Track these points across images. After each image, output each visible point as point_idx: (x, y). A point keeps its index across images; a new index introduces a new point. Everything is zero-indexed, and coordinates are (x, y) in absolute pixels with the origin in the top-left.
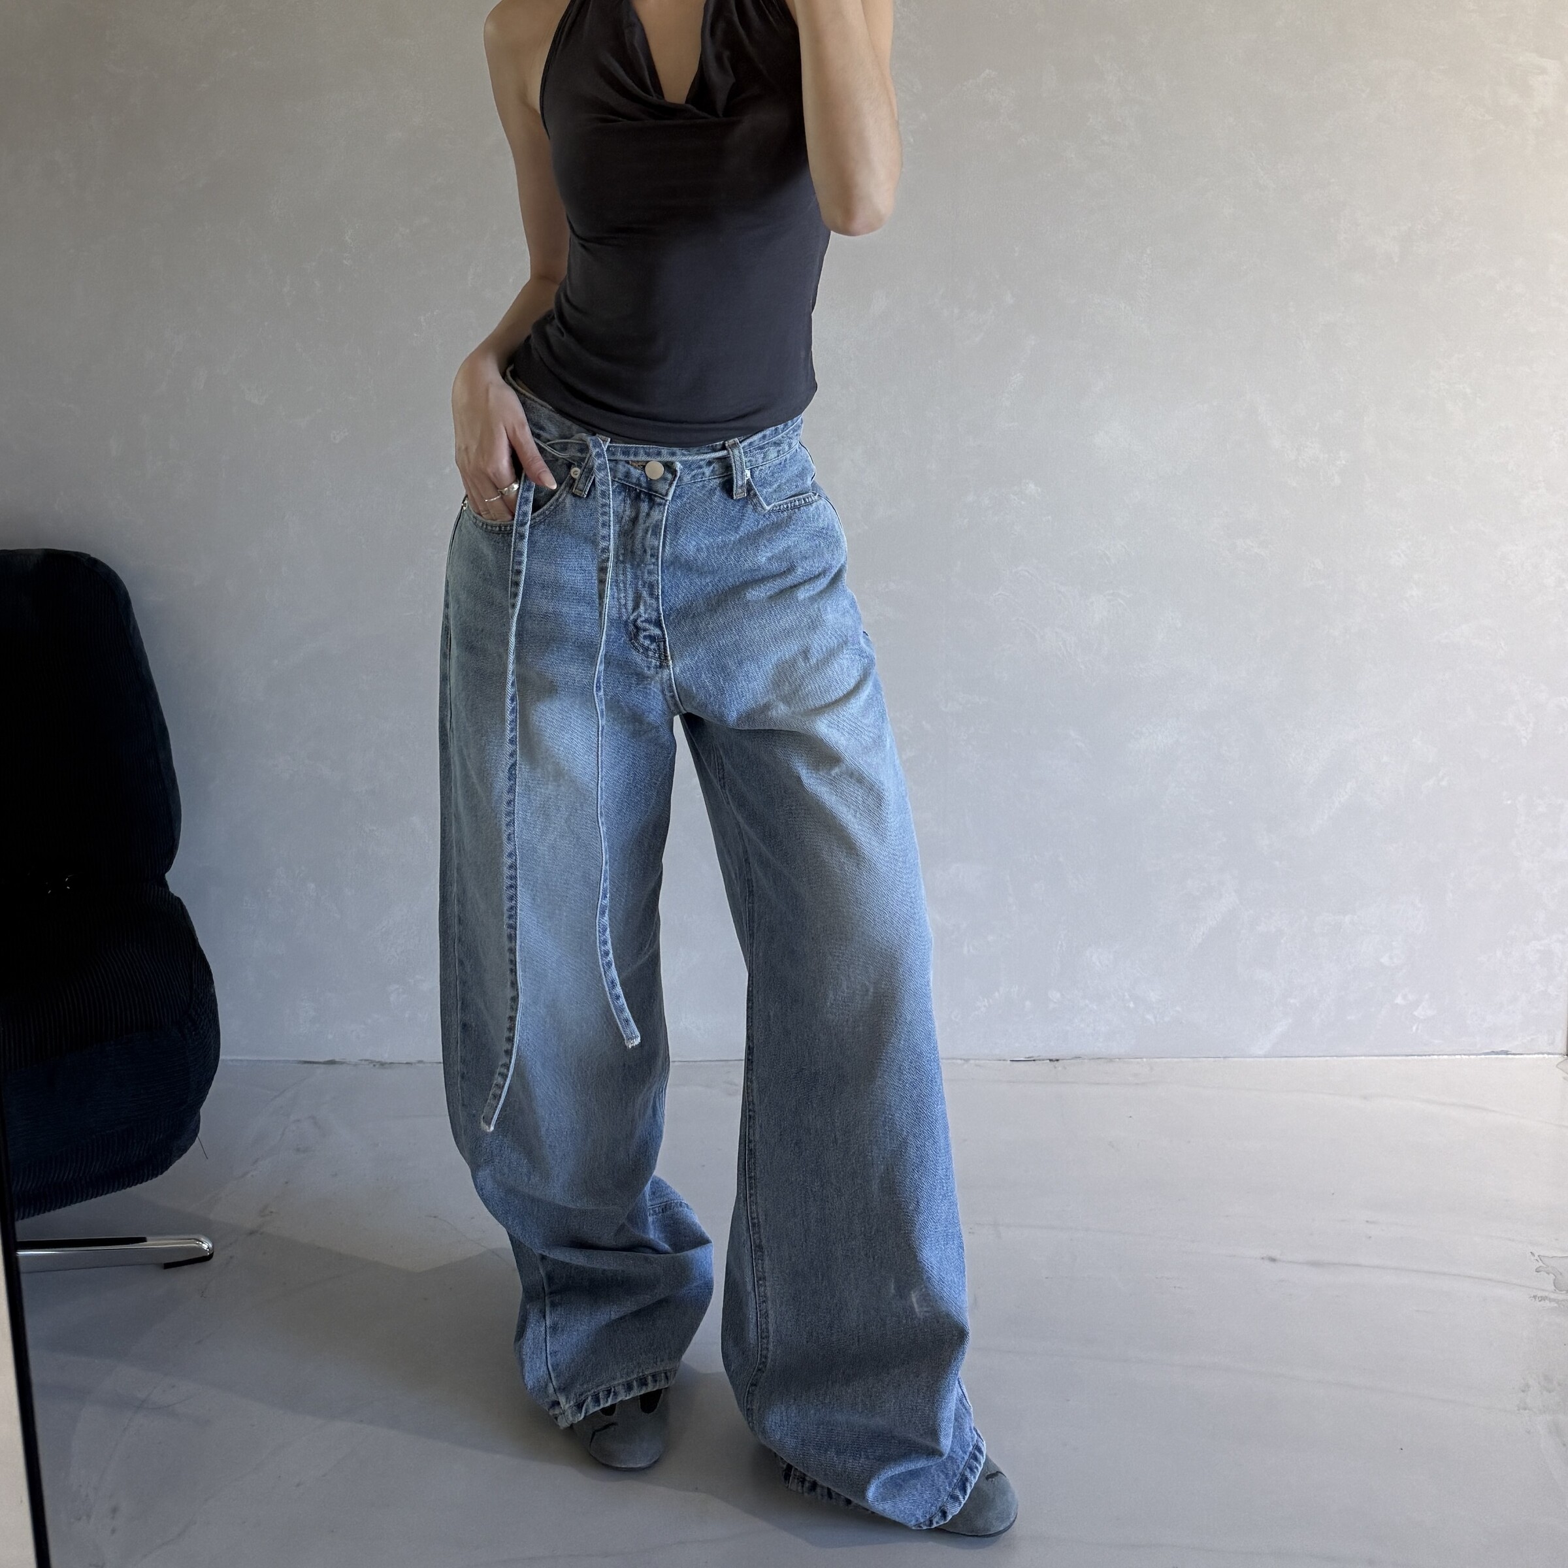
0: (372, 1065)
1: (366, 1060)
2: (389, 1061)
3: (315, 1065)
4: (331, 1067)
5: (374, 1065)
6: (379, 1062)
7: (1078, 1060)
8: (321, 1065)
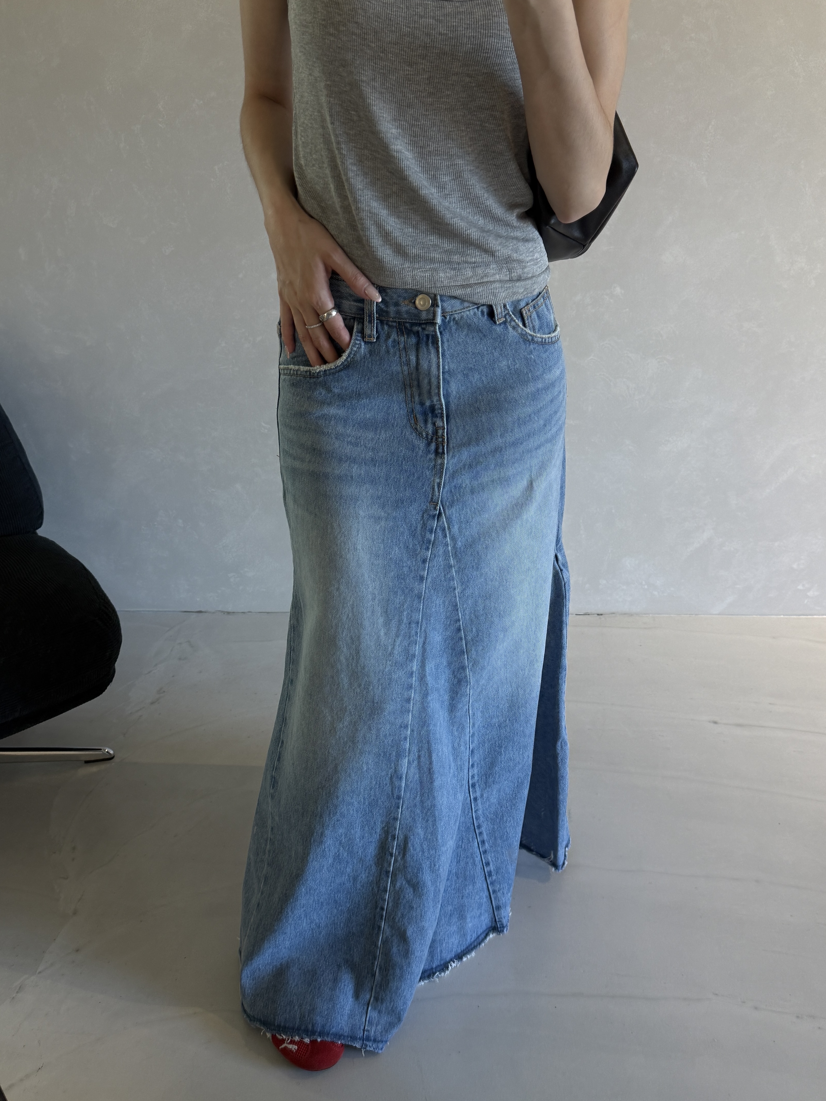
0: (223, 613)
1: (220, 611)
2: (232, 611)
3: (191, 613)
4: (200, 614)
5: (224, 613)
6: (227, 612)
7: (613, 615)
8: (194, 613)
